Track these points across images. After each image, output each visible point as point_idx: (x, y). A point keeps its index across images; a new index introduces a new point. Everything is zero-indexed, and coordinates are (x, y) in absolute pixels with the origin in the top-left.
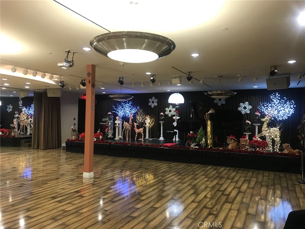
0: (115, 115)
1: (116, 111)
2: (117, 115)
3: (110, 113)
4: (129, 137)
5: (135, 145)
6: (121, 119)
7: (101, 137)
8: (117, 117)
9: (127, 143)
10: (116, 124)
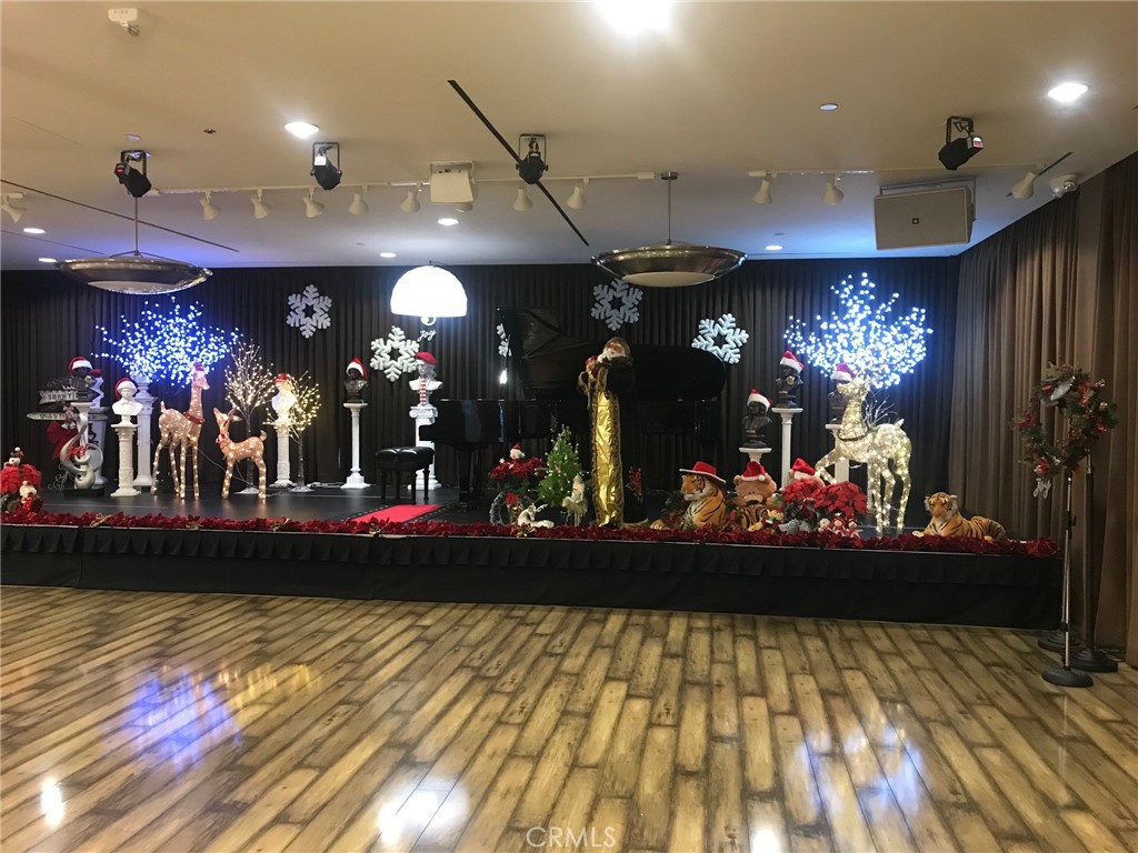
0: (113, 374)
1: (116, 350)
2: (125, 376)
3: (86, 364)
4: (189, 482)
5: (228, 527)
6: (144, 394)
7: (25, 491)
8: (125, 386)
9: (183, 515)
10: (118, 419)
